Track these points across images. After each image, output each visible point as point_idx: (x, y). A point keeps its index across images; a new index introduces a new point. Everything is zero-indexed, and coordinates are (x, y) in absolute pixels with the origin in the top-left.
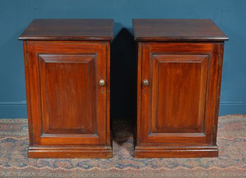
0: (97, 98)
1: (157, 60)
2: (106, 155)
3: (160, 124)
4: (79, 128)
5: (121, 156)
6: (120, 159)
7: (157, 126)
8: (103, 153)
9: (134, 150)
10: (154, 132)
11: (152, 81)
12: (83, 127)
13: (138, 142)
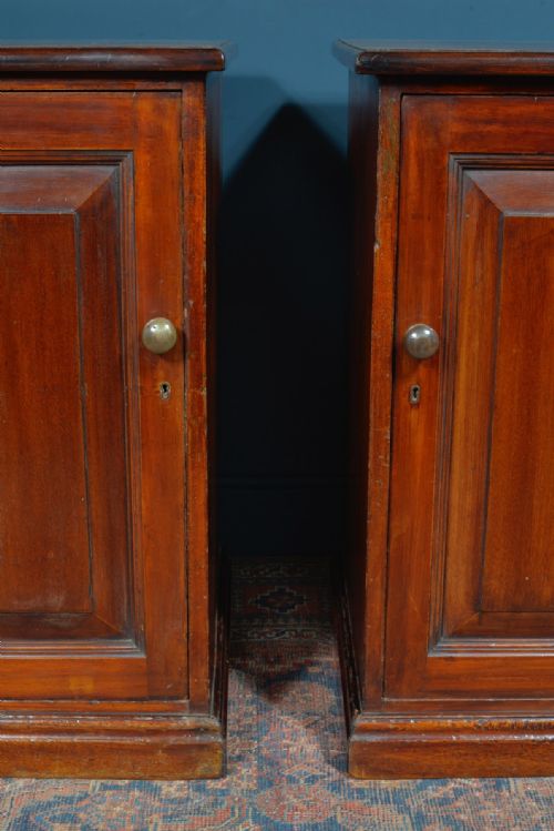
0: (135, 432)
1: (486, 203)
2: (190, 763)
3: (496, 586)
4: (32, 604)
5: (273, 763)
6: (266, 782)
7: (478, 600)
8: (171, 750)
9: (349, 734)
10: (458, 634)
11: (456, 329)
12: (57, 600)
13: (369, 690)
